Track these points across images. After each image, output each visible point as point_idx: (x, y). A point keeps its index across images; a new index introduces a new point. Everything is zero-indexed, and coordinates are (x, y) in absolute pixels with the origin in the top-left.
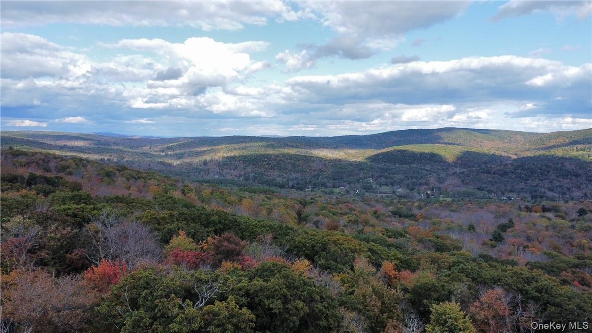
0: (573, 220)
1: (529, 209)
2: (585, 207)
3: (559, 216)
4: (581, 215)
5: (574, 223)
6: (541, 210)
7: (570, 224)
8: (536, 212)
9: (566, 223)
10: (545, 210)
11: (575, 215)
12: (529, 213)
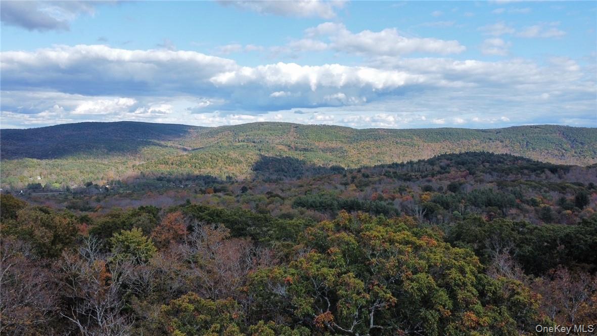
0: (238, 196)
1: (203, 192)
2: (246, 186)
3: (227, 194)
4: (243, 192)
5: (239, 198)
6: (212, 191)
7: (236, 199)
8: (209, 193)
9: (233, 198)
10: (216, 191)
11: (239, 192)
12: (203, 194)
